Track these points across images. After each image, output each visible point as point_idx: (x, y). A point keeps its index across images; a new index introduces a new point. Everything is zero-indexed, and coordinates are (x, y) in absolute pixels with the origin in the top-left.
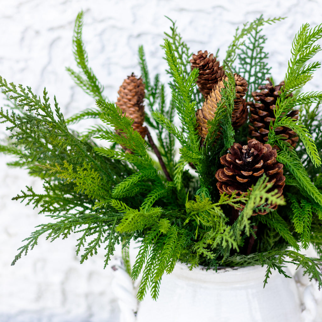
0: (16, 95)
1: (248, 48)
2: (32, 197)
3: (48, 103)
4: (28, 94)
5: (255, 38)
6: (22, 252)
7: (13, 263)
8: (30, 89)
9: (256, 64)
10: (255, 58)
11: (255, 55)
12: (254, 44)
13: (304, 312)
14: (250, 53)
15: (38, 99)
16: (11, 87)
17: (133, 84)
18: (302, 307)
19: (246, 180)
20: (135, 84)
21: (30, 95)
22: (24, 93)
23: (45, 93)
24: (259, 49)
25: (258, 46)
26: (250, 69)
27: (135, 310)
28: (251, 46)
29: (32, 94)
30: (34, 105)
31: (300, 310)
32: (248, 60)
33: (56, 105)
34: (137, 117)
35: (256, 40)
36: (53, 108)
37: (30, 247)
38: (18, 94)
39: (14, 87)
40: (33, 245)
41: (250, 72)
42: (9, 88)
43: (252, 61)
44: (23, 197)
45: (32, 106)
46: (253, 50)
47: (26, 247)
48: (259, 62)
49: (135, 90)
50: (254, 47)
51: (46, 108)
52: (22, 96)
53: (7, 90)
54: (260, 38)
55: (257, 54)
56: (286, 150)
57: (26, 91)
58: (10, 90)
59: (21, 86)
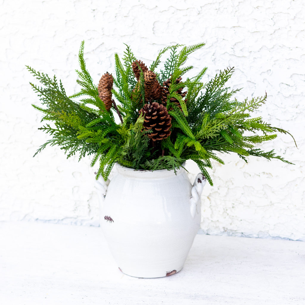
0: (40, 77)
1: (170, 61)
2: (49, 130)
3: (56, 82)
4: (46, 77)
5: (173, 56)
6: (38, 151)
7: (34, 156)
8: (47, 75)
9: (173, 69)
10: (173, 67)
11: (172, 65)
12: (172, 59)
13: (191, 199)
14: (170, 63)
15: (51, 80)
16: (38, 74)
17: (106, 77)
18: (191, 196)
19: (148, 121)
20: (108, 77)
21: (47, 78)
22: (44, 77)
23: (55, 78)
24: (175, 62)
25: (174, 60)
26: (170, 72)
27: (104, 195)
28: (171, 60)
29: (48, 77)
30: (48, 83)
31: (190, 198)
32: (169, 67)
33: (61, 84)
34: (107, 94)
35: (174, 57)
36: (59, 85)
38: (41, 77)
39: (39, 73)
40: (43, 148)
41: (169, 73)
42: (36, 74)
43: (171, 68)
44: (44, 129)
45: (47, 83)
46: (172, 62)
47: (40, 149)
48: (174, 68)
49: (107, 80)
50: (173, 61)
51: (54, 84)
52: (43, 78)
53: (35, 75)
54: (175, 56)
55: (174, 64)
57: (45, 76)
58: (37, 75)
59: (43, 73)
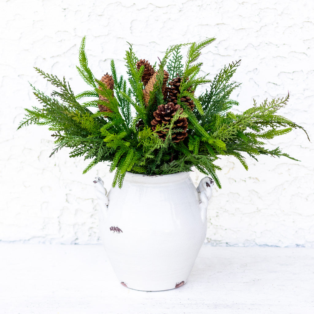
1: (172, 62)
5: (176, 57)
6: (55, 151)
7: (50, 156)
8: (56, 77)
9: (177, 71)
10: (176, 68)
11: (176, 66)
13: (201, 204)
14: (173, 64)
17: (107, 79)
18: (200, 201)
20: (109, 79)
24: (178, 63)
25: (178, 61)
26: (174, 73)
27: (107, 205)
28: (174, 61)
29: (58, 79)
31: (199, 203)
32: (172, 68)
36: (68, 87)
37: (59, 149)
40: (61, 148)
41: (173, 75)
43: (174, 69)
45: (58, 85)
46: (175, 63)
47: (57, 149)
48: (178, 69)
49: (108, 82)
50: (176, 61)
51: (65, 86)
54: (179, 57)
56: (187, 110)
